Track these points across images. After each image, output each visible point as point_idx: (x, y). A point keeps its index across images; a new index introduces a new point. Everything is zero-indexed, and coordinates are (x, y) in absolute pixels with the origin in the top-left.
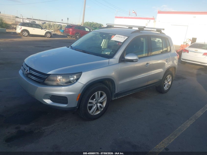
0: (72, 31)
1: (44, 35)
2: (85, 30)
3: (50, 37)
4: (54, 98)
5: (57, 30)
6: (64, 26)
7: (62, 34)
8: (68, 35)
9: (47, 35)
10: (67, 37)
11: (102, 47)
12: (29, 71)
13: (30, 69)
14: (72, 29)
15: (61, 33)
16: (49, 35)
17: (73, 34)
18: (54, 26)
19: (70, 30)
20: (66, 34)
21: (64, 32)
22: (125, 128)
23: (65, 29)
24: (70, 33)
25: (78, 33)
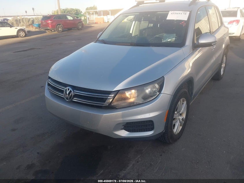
0: (51, 23)
1: (16, 34)
2: (67, 19)
3: (26, 36)
4: (130, 126)
5: (29, 25)
6: (36, 18)
7: (37, 30)
8: (47, 30)
9: (20, 34)
10: (46, 32)
11: (131, 34)
12: (74, 92)
13: (74, 88)
14: (51, 21)
15: (36, 28)
16: (22, 34)
17: (53, 26)
18: (23, 21)
19: (48, 22)
20: (44, 29)
21: (39, 26)
22: (224, 141)
23: (42, 22)
24: (49, 27)
25: (60, 25)
